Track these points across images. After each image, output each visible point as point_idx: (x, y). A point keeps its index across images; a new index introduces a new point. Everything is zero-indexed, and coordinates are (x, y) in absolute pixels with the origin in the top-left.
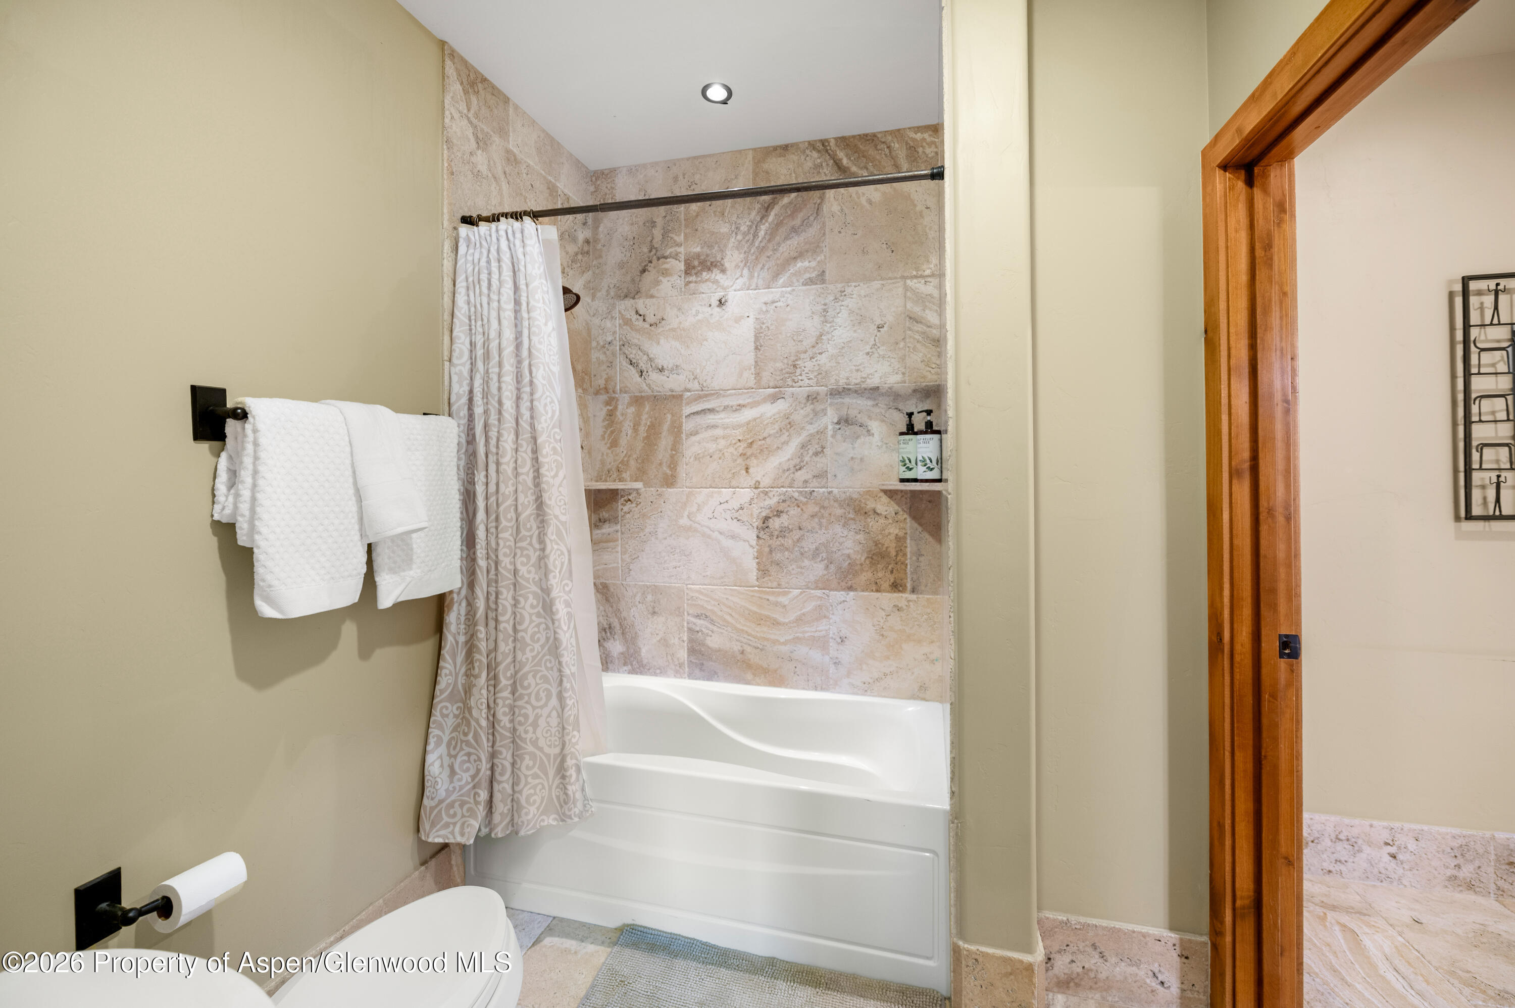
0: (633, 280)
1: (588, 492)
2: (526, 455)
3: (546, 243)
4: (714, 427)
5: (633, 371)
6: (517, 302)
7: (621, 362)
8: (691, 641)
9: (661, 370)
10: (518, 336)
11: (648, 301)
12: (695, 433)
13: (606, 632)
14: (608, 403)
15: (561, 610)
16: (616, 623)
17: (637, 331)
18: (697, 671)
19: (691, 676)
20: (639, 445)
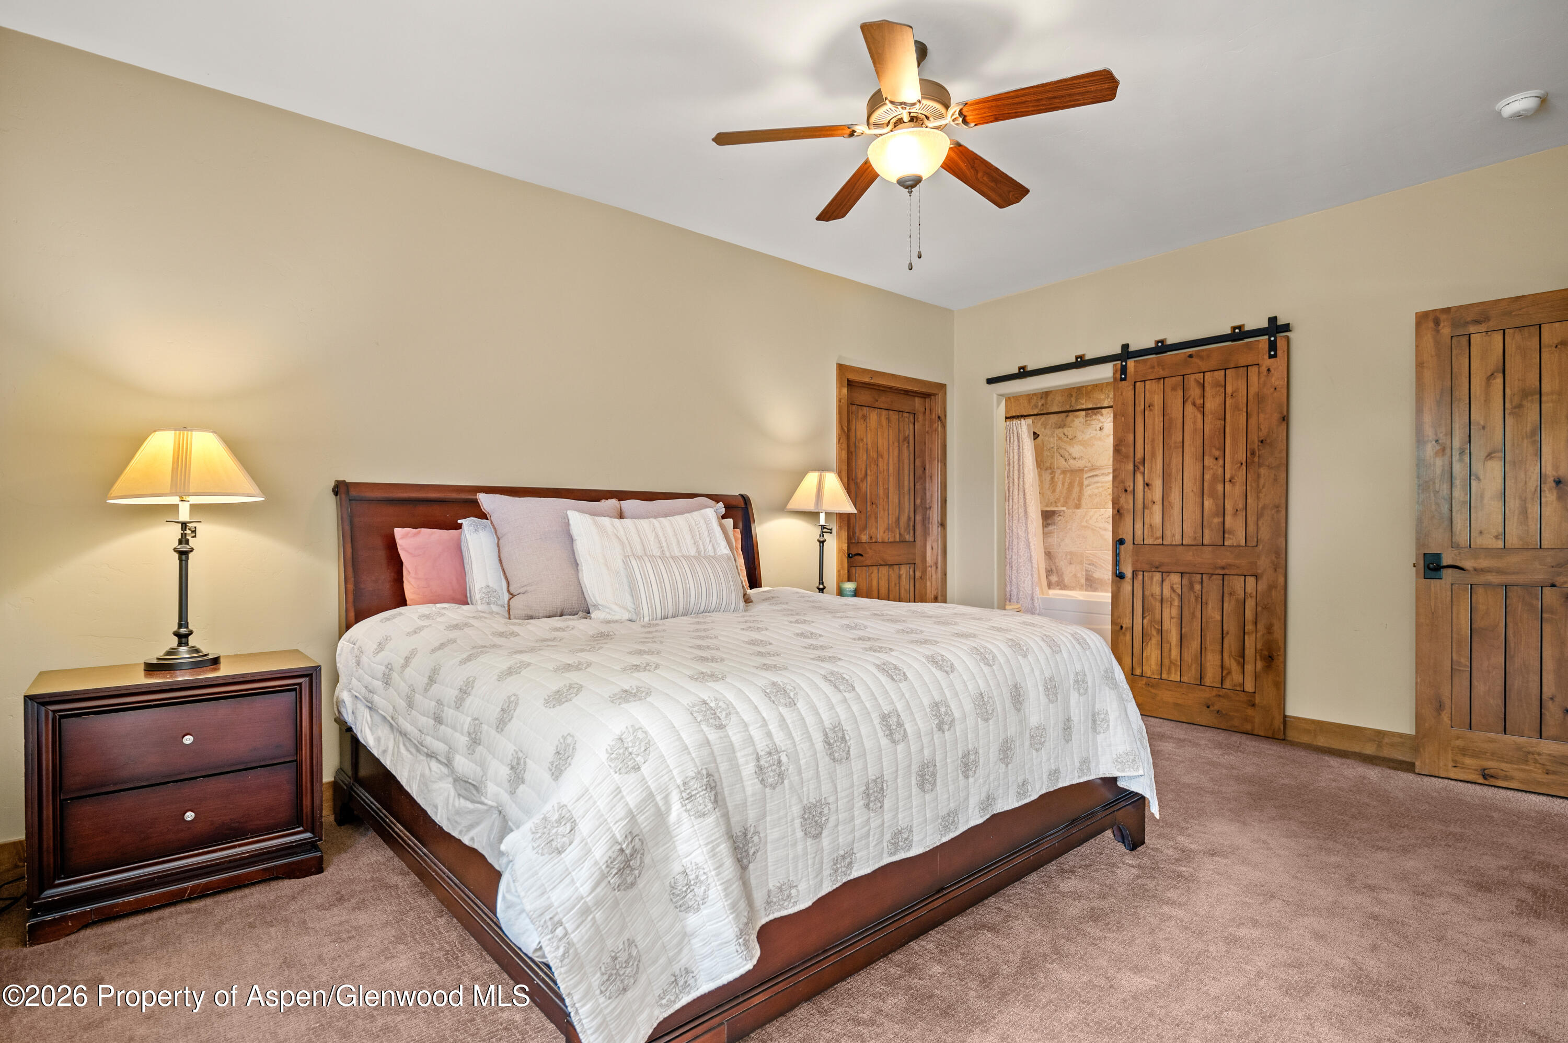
0: (1062, 421)
1: (1042, 511)
2: (1021, 496)
3: (1028, 425)
4: (1097, 482)
5: (1062, 460)
6: (1019, 446)
7: (1057, 455)
8: (1086, 575)
9: (1075, 459)
10: (1019, 457)
11: (1069, 429)
12: (1088, 486)
13: (1049, 572)
14: (1051, 474)
15: (1032, 547)
16: (1054, 568)
17: (1065, 442)
18: (1089, 588)
19: (1086, 590)
20: (1065, 491)
